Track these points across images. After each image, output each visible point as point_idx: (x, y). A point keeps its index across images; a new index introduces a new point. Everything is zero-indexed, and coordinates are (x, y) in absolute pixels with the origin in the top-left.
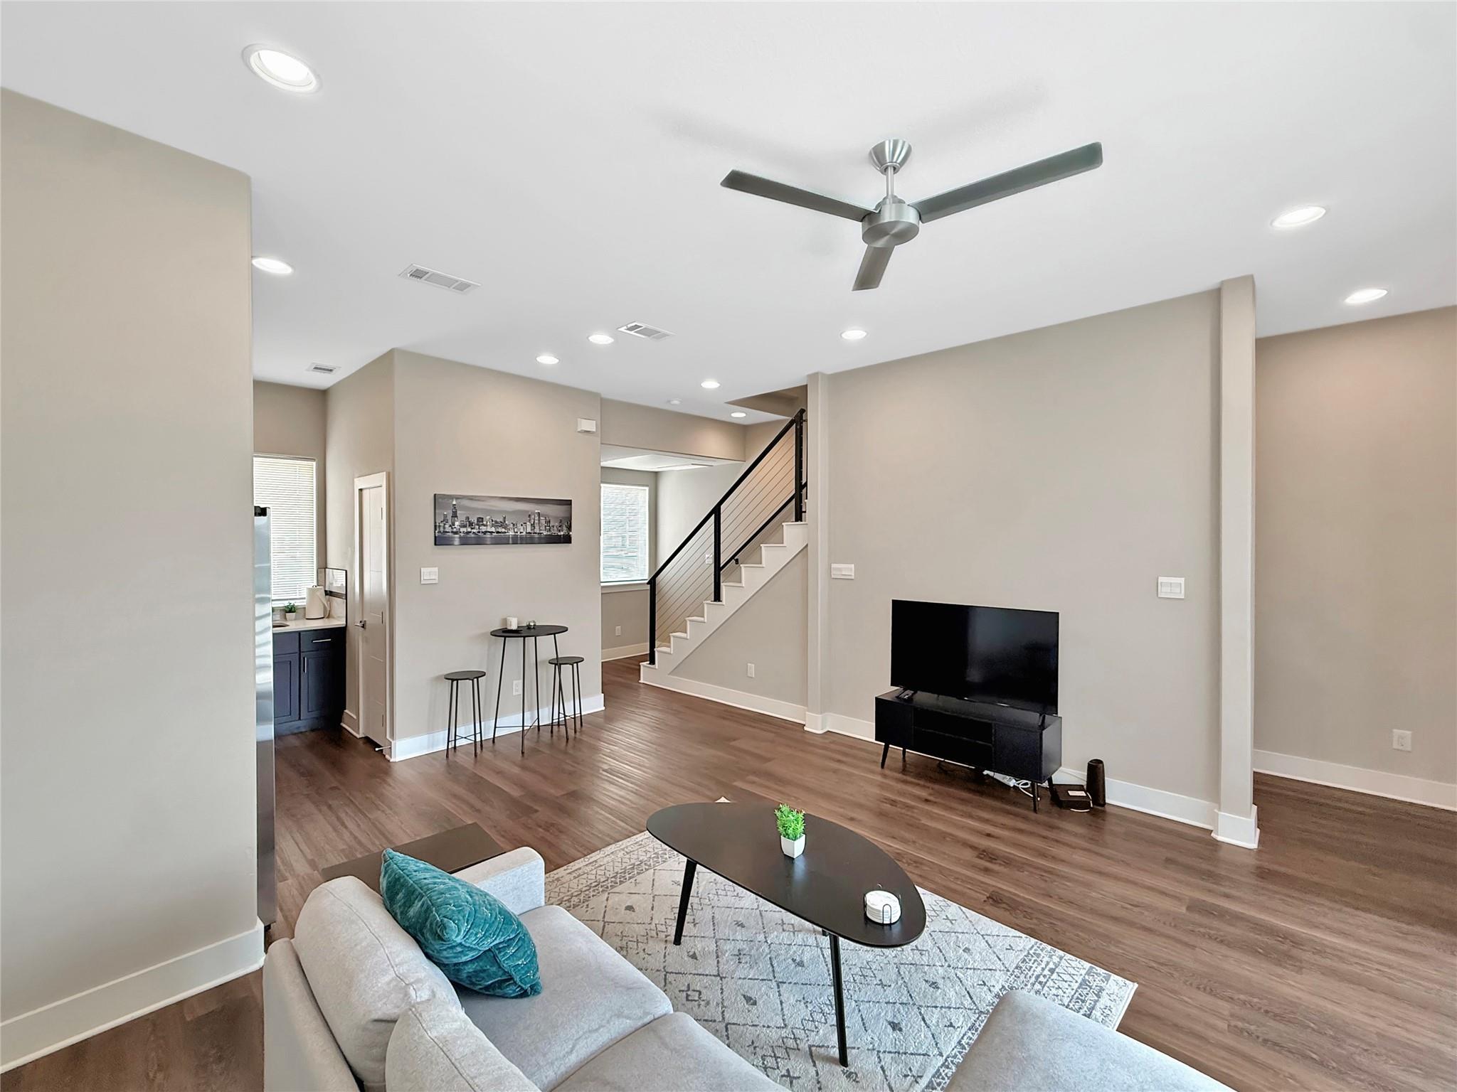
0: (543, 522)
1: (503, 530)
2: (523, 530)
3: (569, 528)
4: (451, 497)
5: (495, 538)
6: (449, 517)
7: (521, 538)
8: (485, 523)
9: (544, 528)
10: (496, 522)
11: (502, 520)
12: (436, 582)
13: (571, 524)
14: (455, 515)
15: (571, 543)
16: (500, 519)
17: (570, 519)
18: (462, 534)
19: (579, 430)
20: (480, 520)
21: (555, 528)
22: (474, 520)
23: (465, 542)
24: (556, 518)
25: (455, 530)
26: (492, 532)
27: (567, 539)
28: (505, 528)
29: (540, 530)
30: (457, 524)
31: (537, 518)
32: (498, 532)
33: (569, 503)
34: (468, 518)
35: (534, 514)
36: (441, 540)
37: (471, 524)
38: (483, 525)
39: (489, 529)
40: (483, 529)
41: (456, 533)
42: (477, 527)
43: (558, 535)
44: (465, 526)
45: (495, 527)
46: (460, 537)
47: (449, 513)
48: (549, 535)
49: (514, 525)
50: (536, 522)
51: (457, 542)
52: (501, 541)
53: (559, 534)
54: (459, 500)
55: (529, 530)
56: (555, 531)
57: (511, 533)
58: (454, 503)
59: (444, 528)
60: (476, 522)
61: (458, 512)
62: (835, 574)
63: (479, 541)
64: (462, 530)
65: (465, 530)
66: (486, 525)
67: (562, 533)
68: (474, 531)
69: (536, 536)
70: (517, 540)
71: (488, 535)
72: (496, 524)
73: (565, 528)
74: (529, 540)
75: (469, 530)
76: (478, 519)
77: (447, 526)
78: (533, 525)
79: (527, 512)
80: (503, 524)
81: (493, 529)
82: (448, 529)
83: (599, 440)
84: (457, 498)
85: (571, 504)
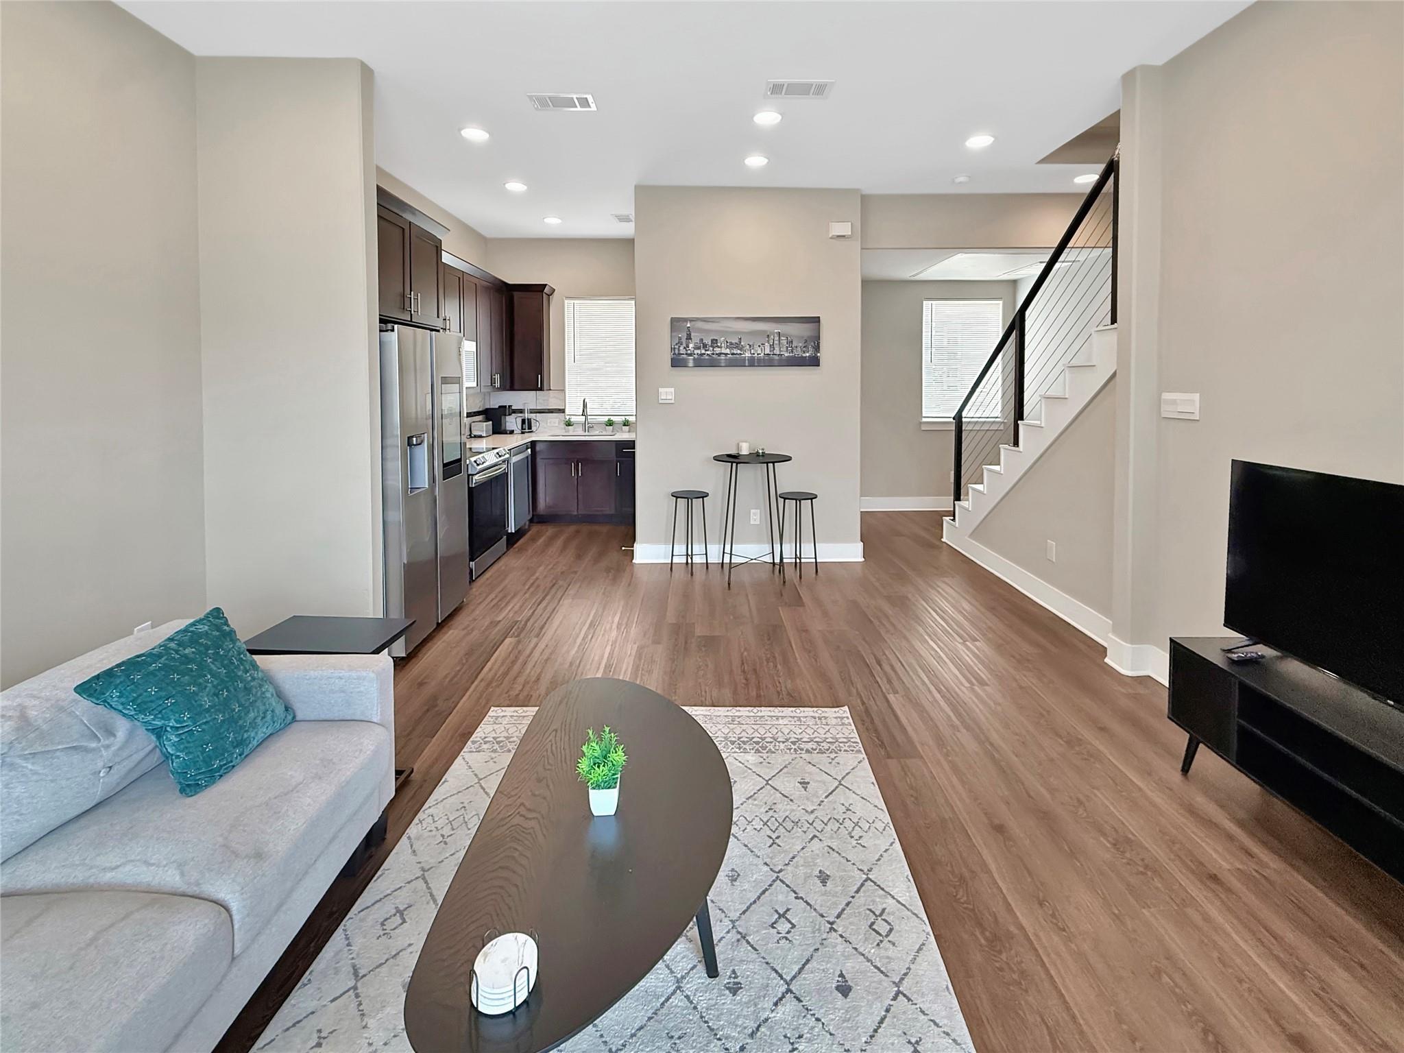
0: (784, 342)
1: (739, 352)
2: (760, 352)
3: (817, 348)
4: (686, 320)
5: (730, 359)
6: (684, 340)
7: (759, 360)
8: (719, 344)
9: (785, 349)
10: (731, 344)
11: (737, 341)
12: (673, 402)
13: (818, 344)
14: (689, 338)
15: (818, 365)
16: (735, 341)
17: (817, 338)
18: (696, 356)
19: (830, 236)
20: (714, 341)
21: (799, 349)
22: (708, 341)
23: (699, 363)
24: (800, 338)
25: (689, 352)
26: (726, 354)
27: (815, 362)
28: (741, 350)
29: (780, 351)
30: (691, 346)
31: (777, 338)
32: (733, 354)
33: (816, 320)
34: (702, 340)
35: (773, 334)
36: (677, 362)
37: (705, 346)
38: (718, 347)
39: (724, 351)
40: (718, 350)
41: (690, 355)
42: (711, 349)
43: (802, 357)
44: (699, 348)
45: (730, 348)
46: (694, 359)
47: (683, 335)
48: (792, 357)
49: (750, 346)
50: (776, 342)
51: (691, 364)
52: (736, 363)
53: (804, 355)
54: (693, 323)
55: (767, 351)
56: (798, 353)
57: (748, 355)
58: (688, 325)
59: (679, 350)
60: (710, 343)
61: (692, 334)
62: (1167, 411)
63: (713, 363)
64: (696, 352)
65: (699, 352)
66: (721, 347)
67: (807, 355)
68: (708, 352)
69: (776, 357)
70: (753, 363)
71: (723, 357)
72: (731, 345)
73: (811, 349)
74: (767, 362)
75: (703, 351)
76: (712, 340)
77: (681, 348)
78: (772, 346)
79: (765, 332)
80: (738, 346)
81: (728, 351)
82: (682, 351)
83: (857, 245)
84: (691, 320)
85: (819, 322)
